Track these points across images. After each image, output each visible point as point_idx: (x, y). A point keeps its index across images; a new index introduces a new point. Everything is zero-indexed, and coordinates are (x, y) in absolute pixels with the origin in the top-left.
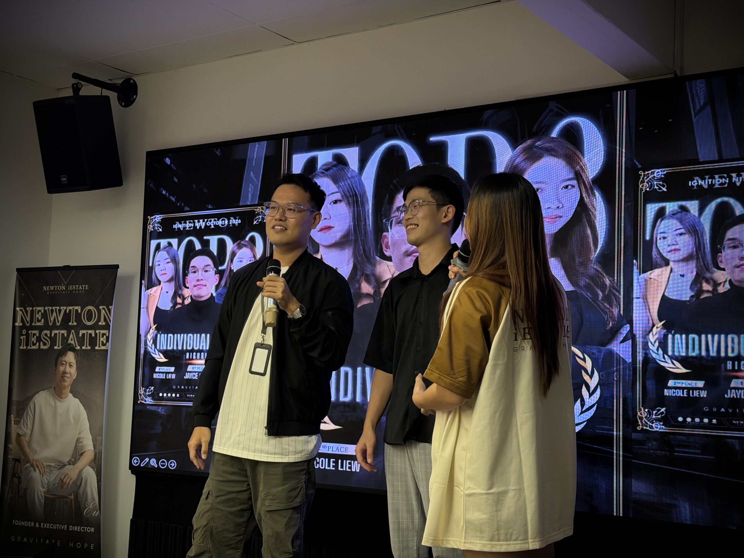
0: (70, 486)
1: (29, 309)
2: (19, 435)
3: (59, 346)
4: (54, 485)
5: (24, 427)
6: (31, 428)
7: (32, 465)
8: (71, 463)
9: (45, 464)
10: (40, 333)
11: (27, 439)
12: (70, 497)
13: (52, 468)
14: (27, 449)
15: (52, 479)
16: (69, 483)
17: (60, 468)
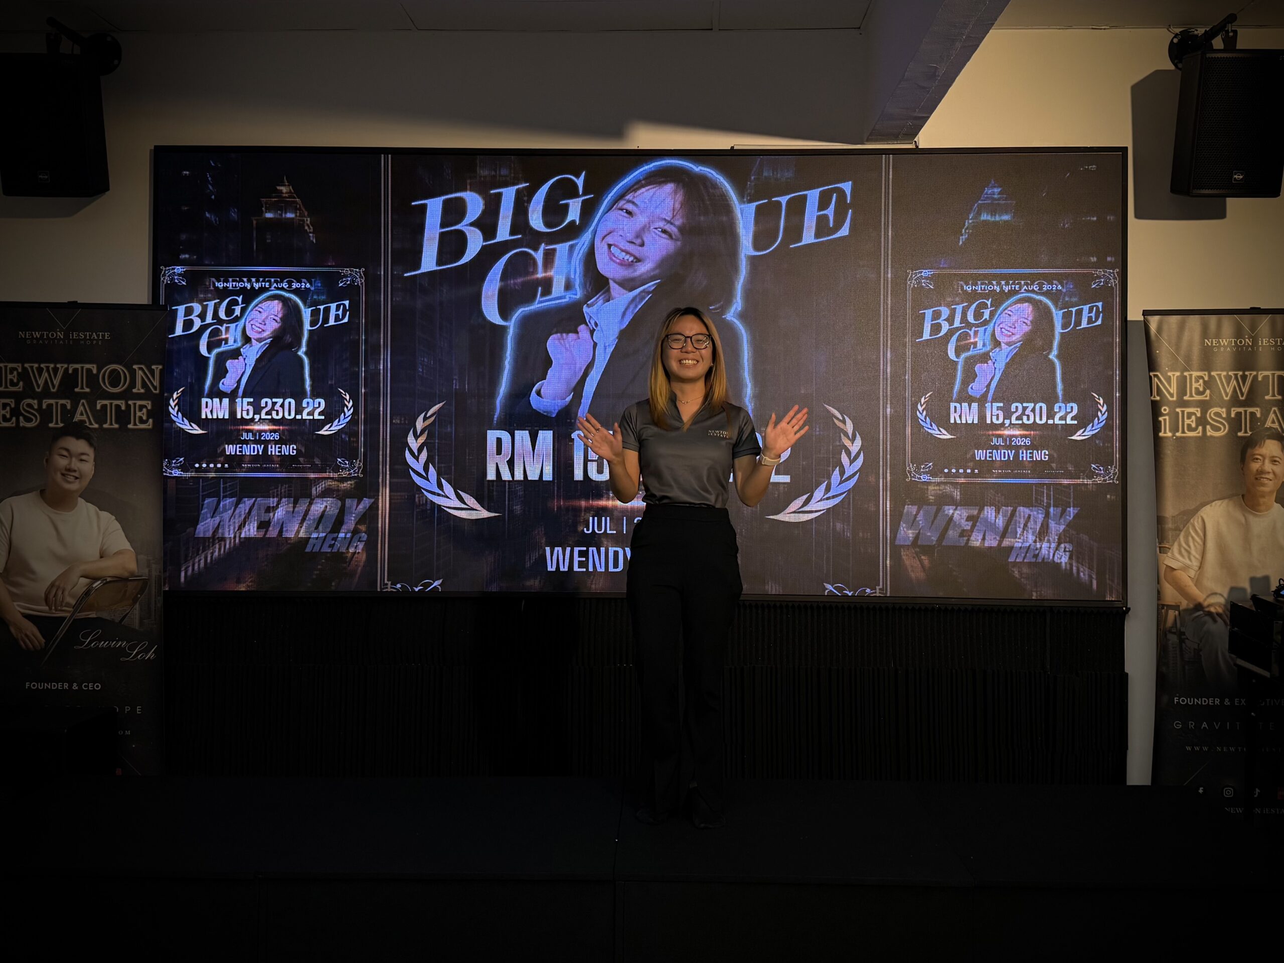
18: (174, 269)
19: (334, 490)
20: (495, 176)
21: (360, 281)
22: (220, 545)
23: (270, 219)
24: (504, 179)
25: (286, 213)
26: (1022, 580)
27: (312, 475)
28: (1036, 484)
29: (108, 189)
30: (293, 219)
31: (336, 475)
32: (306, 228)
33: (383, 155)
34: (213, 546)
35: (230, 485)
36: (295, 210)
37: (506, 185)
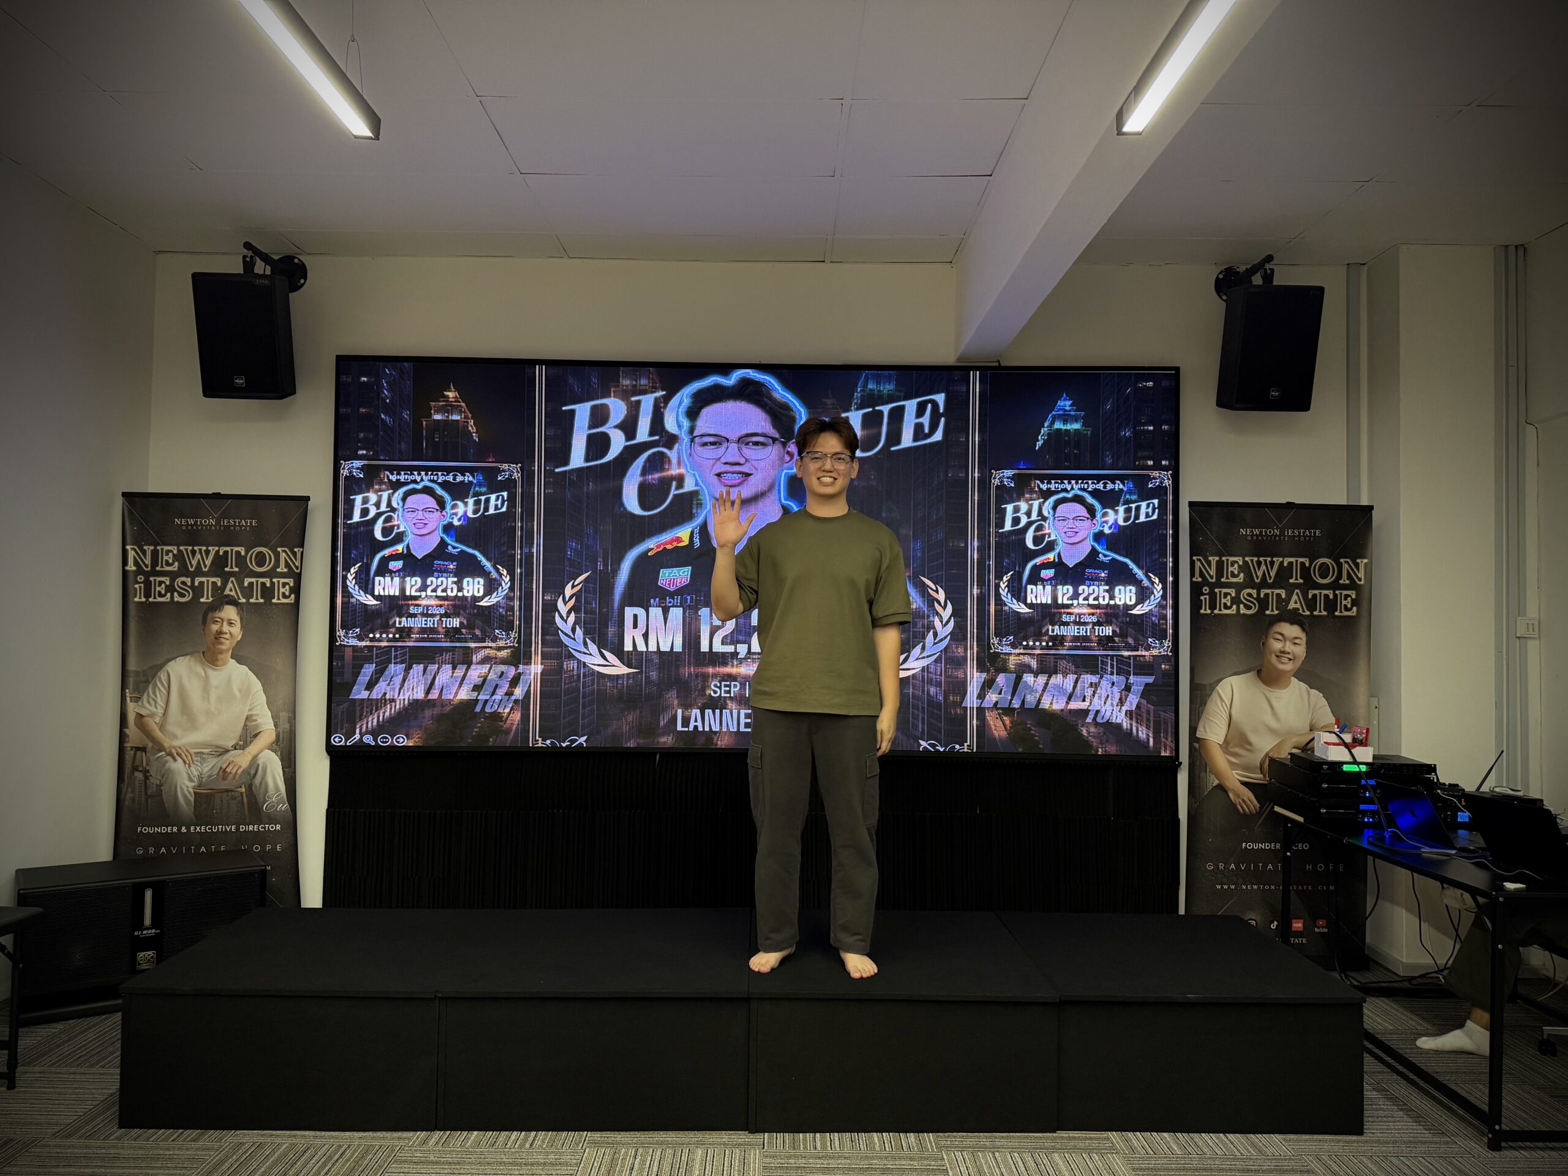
0: (237, 776)
1: (149, 549)
2: (140, 716)
3: (208, 598)
4: (210, 776)
5: (151, 705)
6: (164, 706)
7: (170, 754)
8: (238, 747)
9: (192, 751)
10: (172, 581)
11: (157, 720)
12: (239, 789)
13: (204, 756)
14: (158, 734)
15: (205, 770)
16: (236, 772)
17: (220, 755)
18: (352, 463)
19: (493, 658)
20: (636, 386)
21: (516, 475)
22: (391, 705)
23: (438, 420)
24: (644, 388)
25: (452, 415)
26: (1090, 738)
27: (473, 645)
28: (1102, 656)
29: (294, 393)
30: (458, 421)
31: (494, 645)
32: (470, 428)
33: (537, 366)
34: (385, 705)
35: (400, 654)
36: (461, 412)
37: (644, 392)
